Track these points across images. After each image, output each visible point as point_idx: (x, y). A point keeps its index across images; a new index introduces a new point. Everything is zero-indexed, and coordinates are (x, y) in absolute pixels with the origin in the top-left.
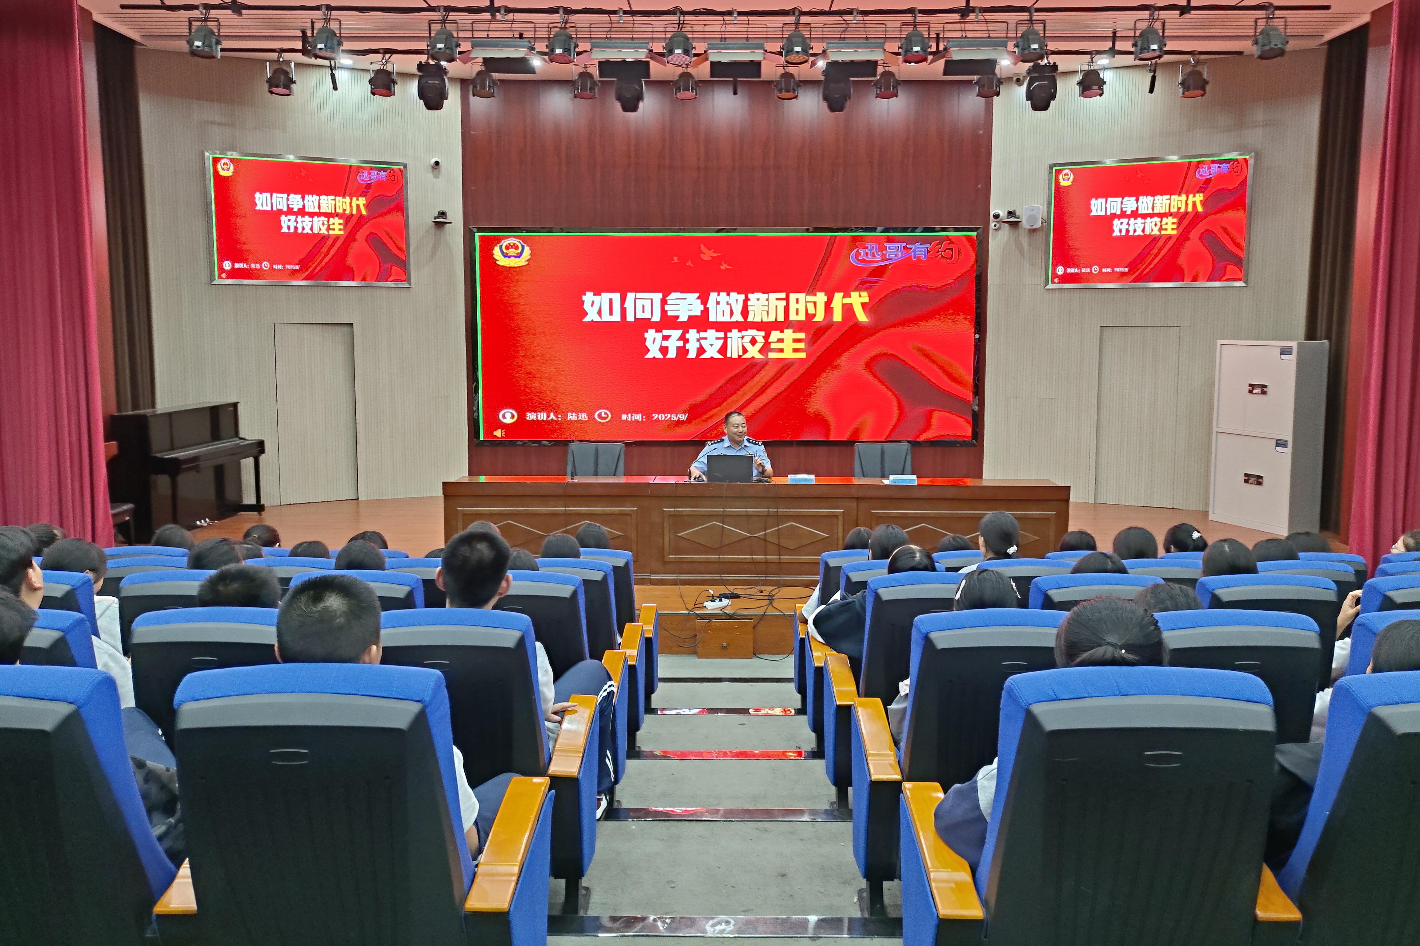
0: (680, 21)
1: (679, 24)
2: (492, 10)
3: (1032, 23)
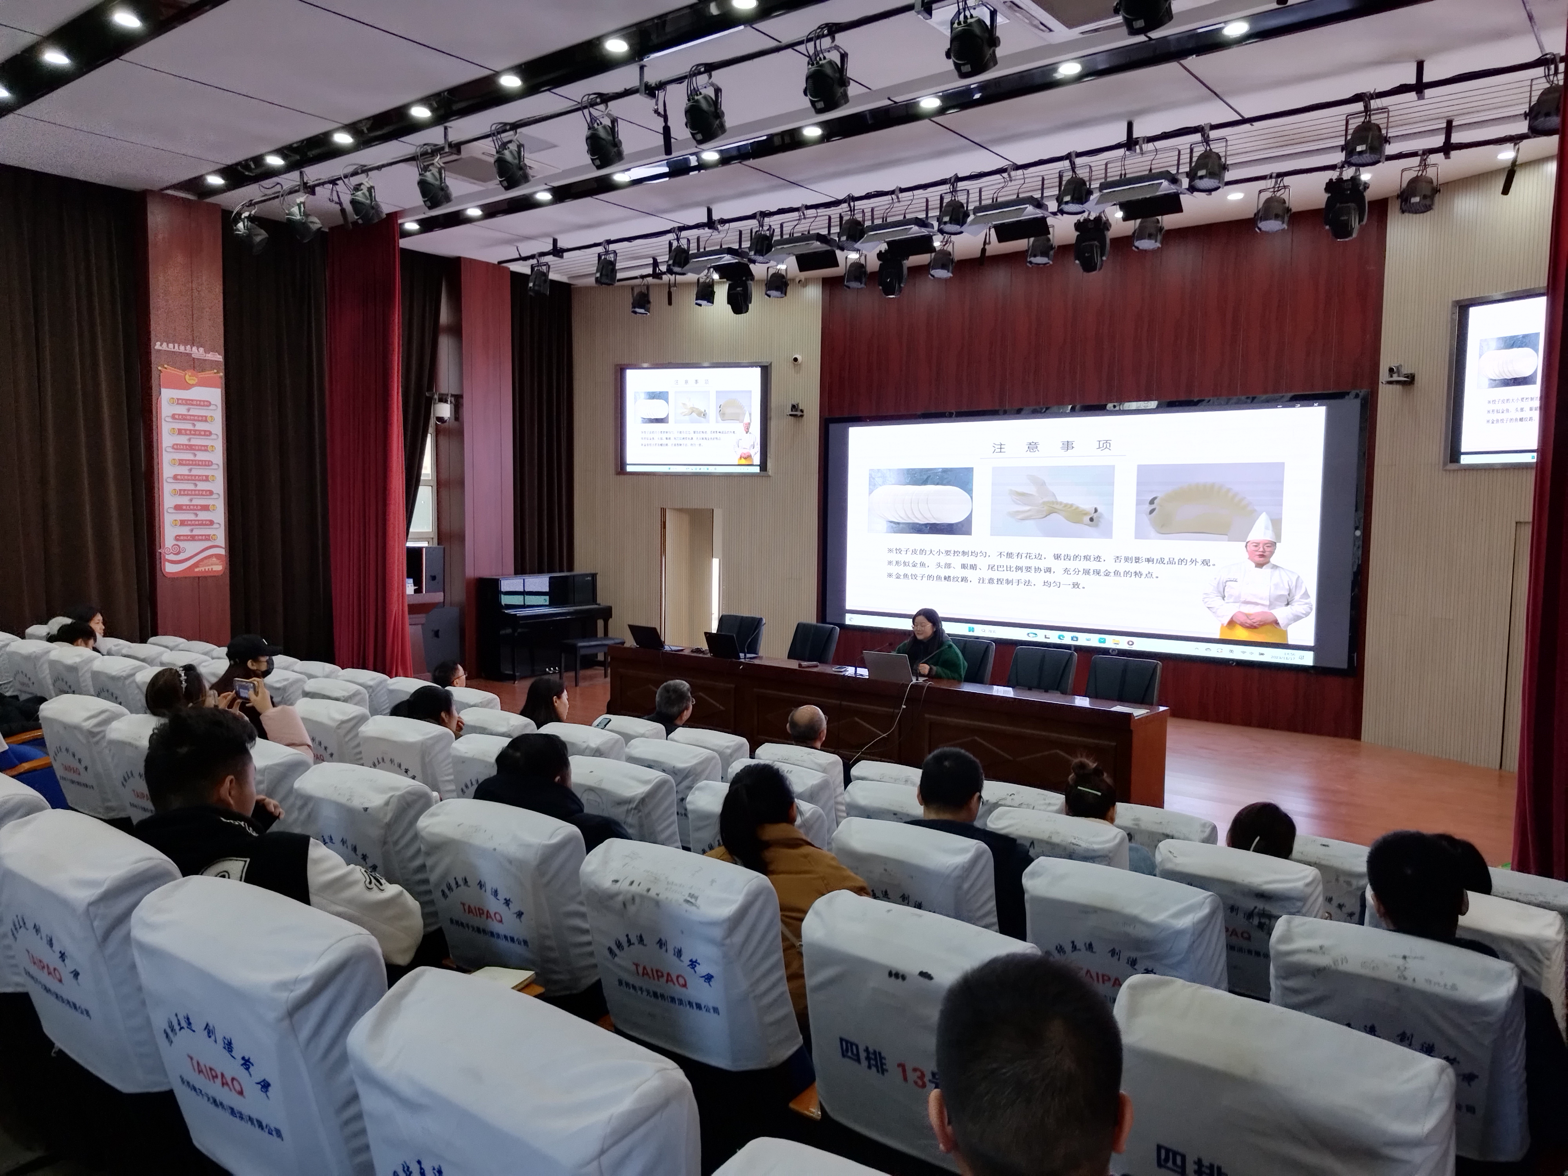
0: (850, 207)
1: (851, 210)
2: (710, 224)
3: (1208, 145)
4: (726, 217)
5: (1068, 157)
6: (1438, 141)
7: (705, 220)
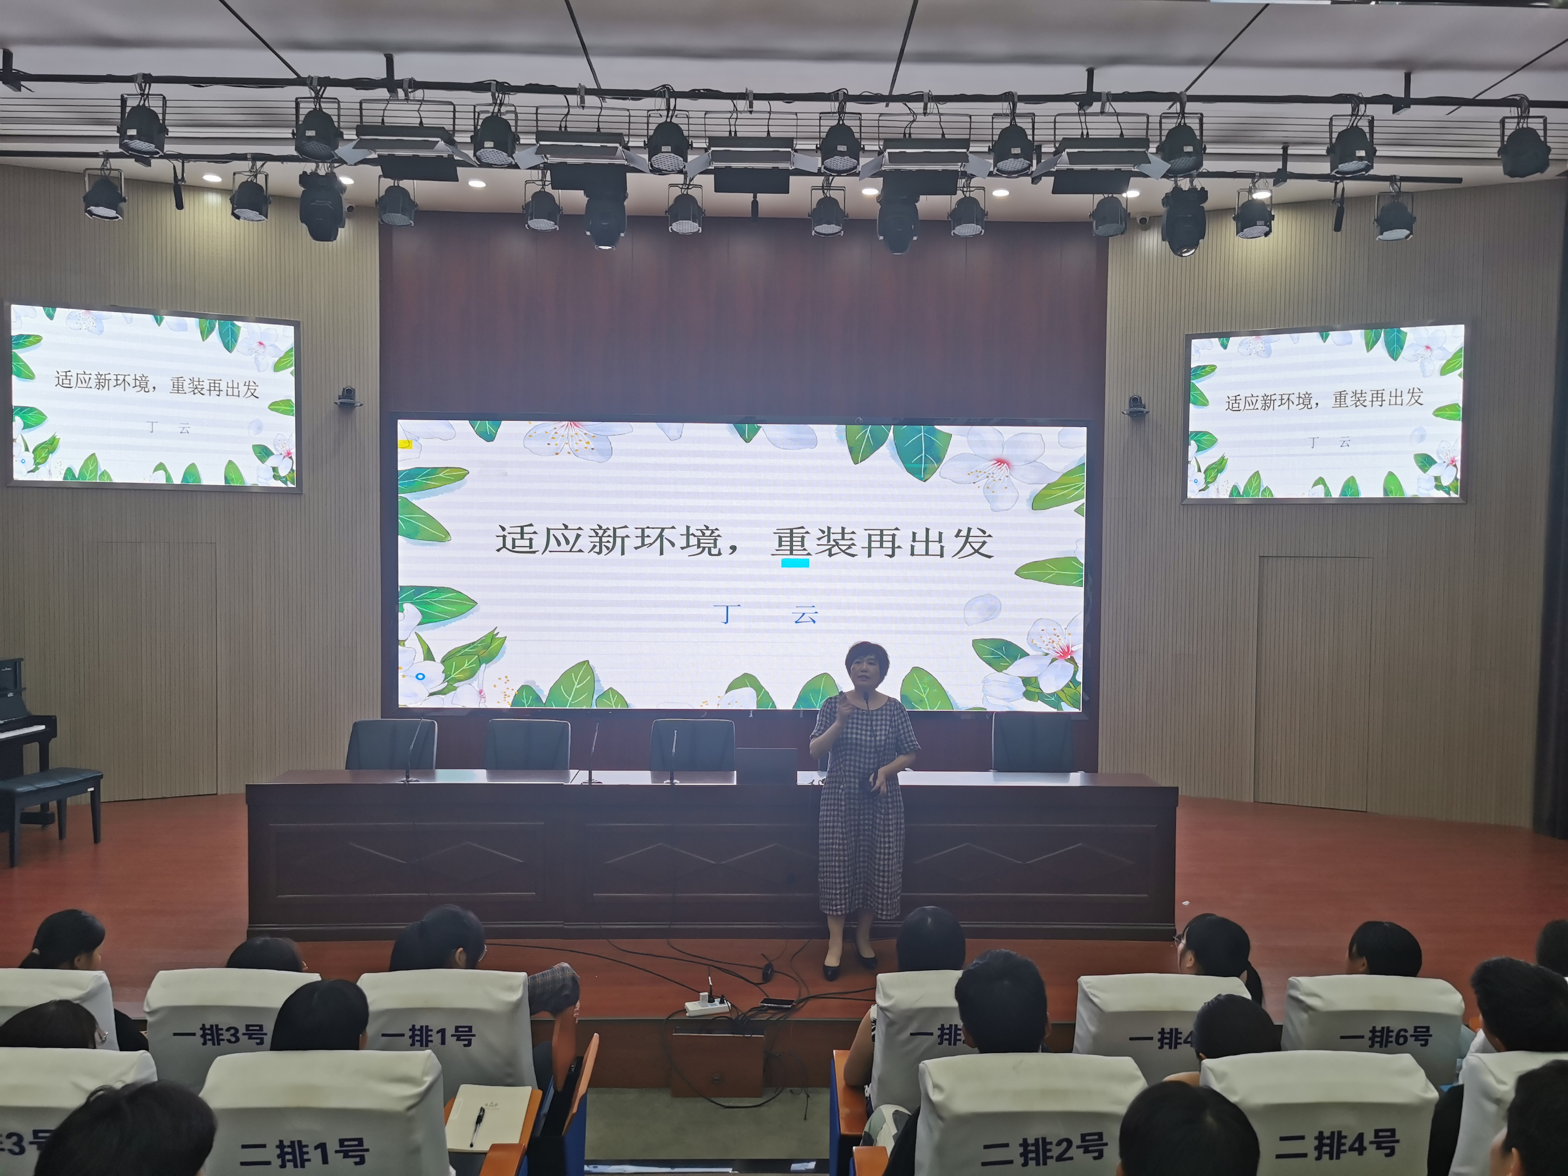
0: (669, 106)
1: (668, 109)
2: (390, 83)
3: (1183, 117)
4: (418, 79)
5: (1007, 97)
6: (1274, 166)
7: (383, 75)
